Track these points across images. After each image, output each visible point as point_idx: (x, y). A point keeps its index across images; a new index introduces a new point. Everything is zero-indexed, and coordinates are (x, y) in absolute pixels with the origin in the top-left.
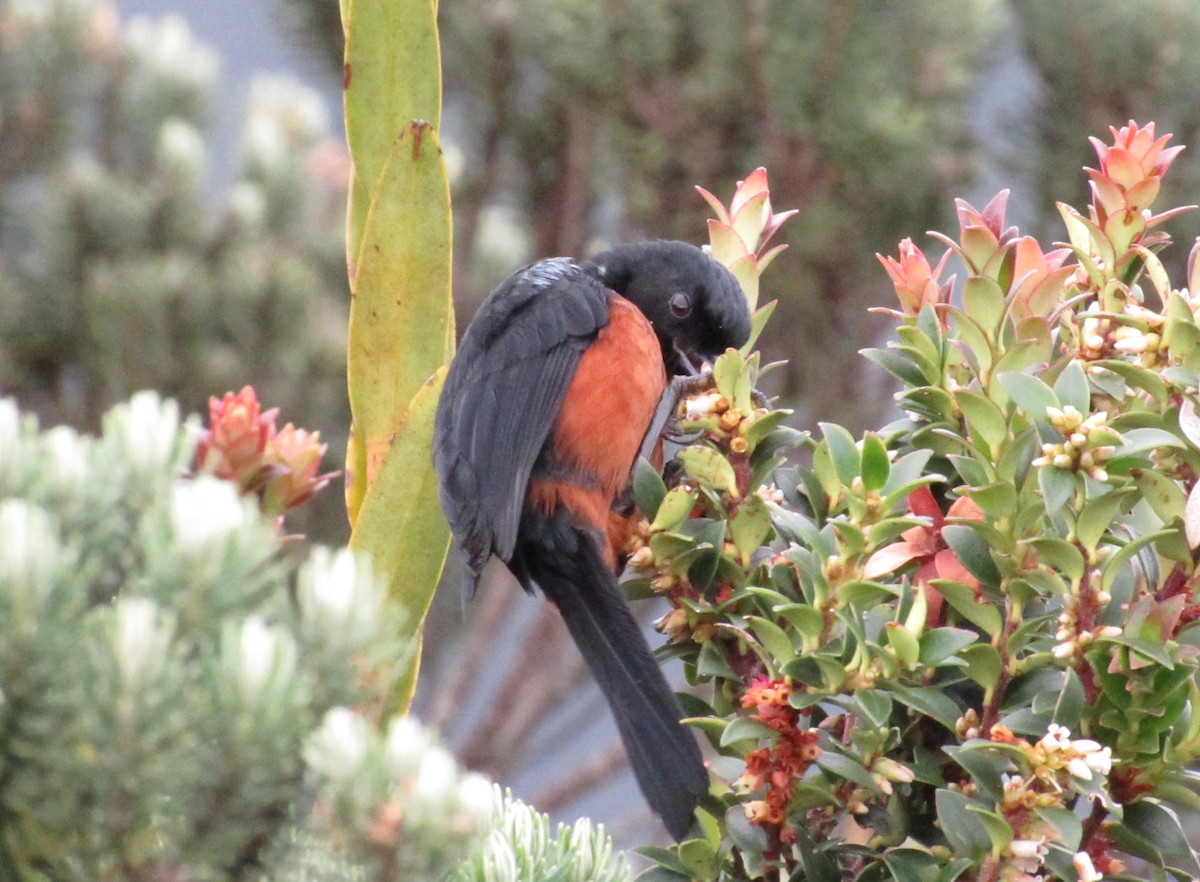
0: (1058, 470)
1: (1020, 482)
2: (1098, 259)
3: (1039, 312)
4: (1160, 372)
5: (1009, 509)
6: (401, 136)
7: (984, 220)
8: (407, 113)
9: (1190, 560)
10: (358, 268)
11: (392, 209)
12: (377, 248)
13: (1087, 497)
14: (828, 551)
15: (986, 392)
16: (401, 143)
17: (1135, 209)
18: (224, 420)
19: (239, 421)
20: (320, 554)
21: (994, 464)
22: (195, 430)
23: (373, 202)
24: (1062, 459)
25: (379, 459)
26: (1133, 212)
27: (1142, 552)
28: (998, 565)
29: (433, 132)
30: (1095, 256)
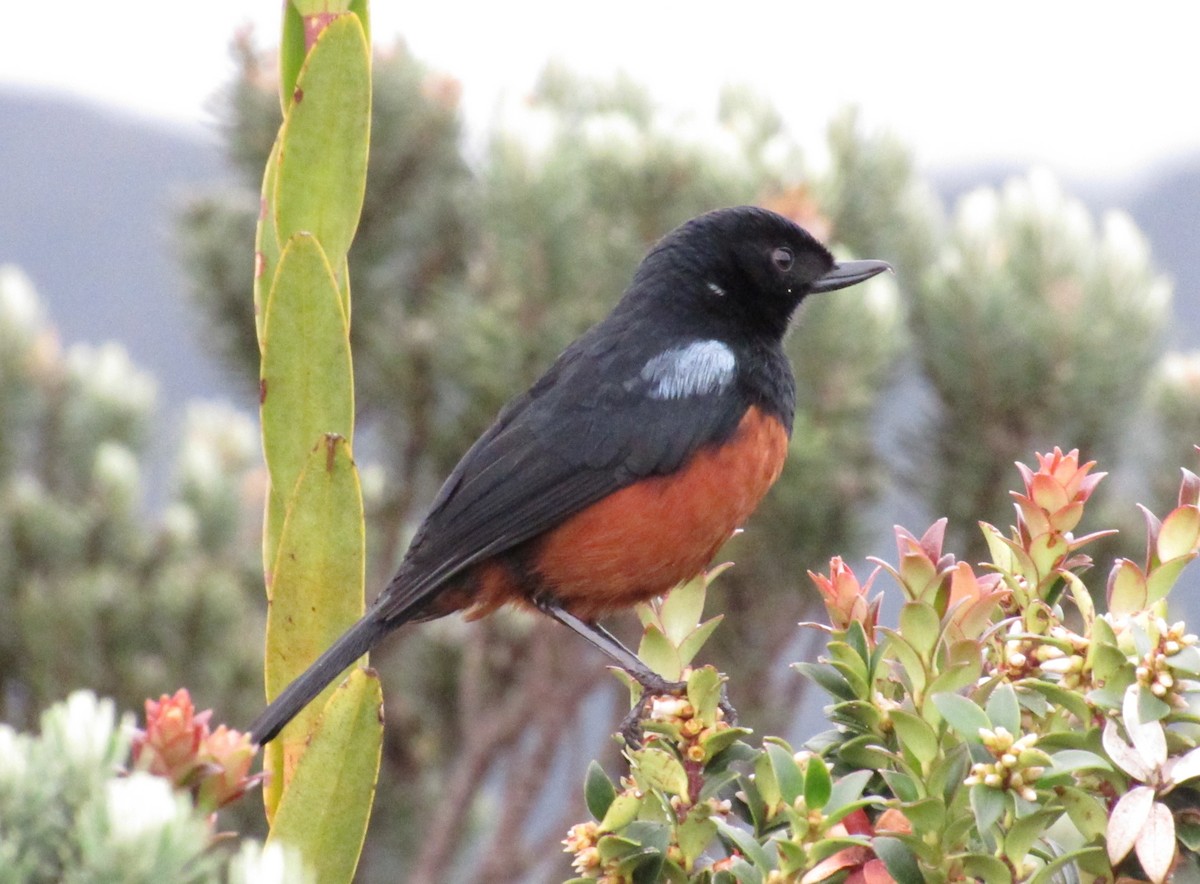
0: (990, 789)
1: (949, 797)
2: (1019, 577)
3: (971, 636)
4: (1085, 693)
5: (938, 824)
6: (316, 449)
7: (922, 547)
8: (322, 427)
9: (1109, 874)
10: (274, 576)
11: (307, 519)
12: (293, 556)
13: (1017, 816)
14: (770, 866)
15: (919, 711)
16: (315, 456)
17: (1058, 532)
18: (159, 722)
19: (174, 722)
20: (250, 847)
21: (924, 780)
22: (130, 729)
23: (289, 511)
24: (992, 779)
25: (295, 759)
26: (1056, 536)
27: (1065, 869)
28: (924, 876)
29: (346, 445)
30: (1016, 575)
